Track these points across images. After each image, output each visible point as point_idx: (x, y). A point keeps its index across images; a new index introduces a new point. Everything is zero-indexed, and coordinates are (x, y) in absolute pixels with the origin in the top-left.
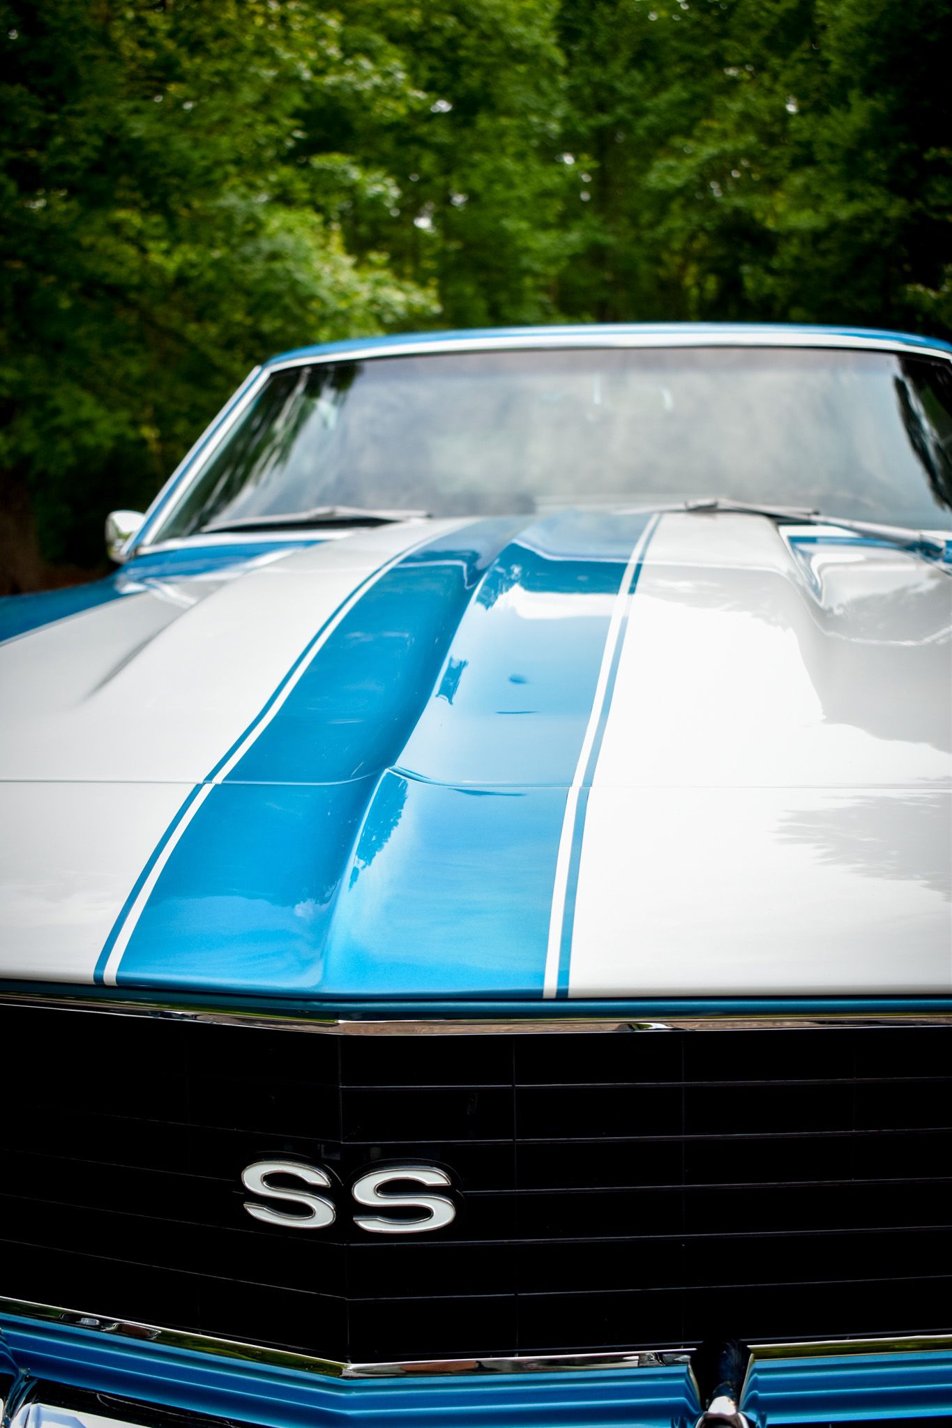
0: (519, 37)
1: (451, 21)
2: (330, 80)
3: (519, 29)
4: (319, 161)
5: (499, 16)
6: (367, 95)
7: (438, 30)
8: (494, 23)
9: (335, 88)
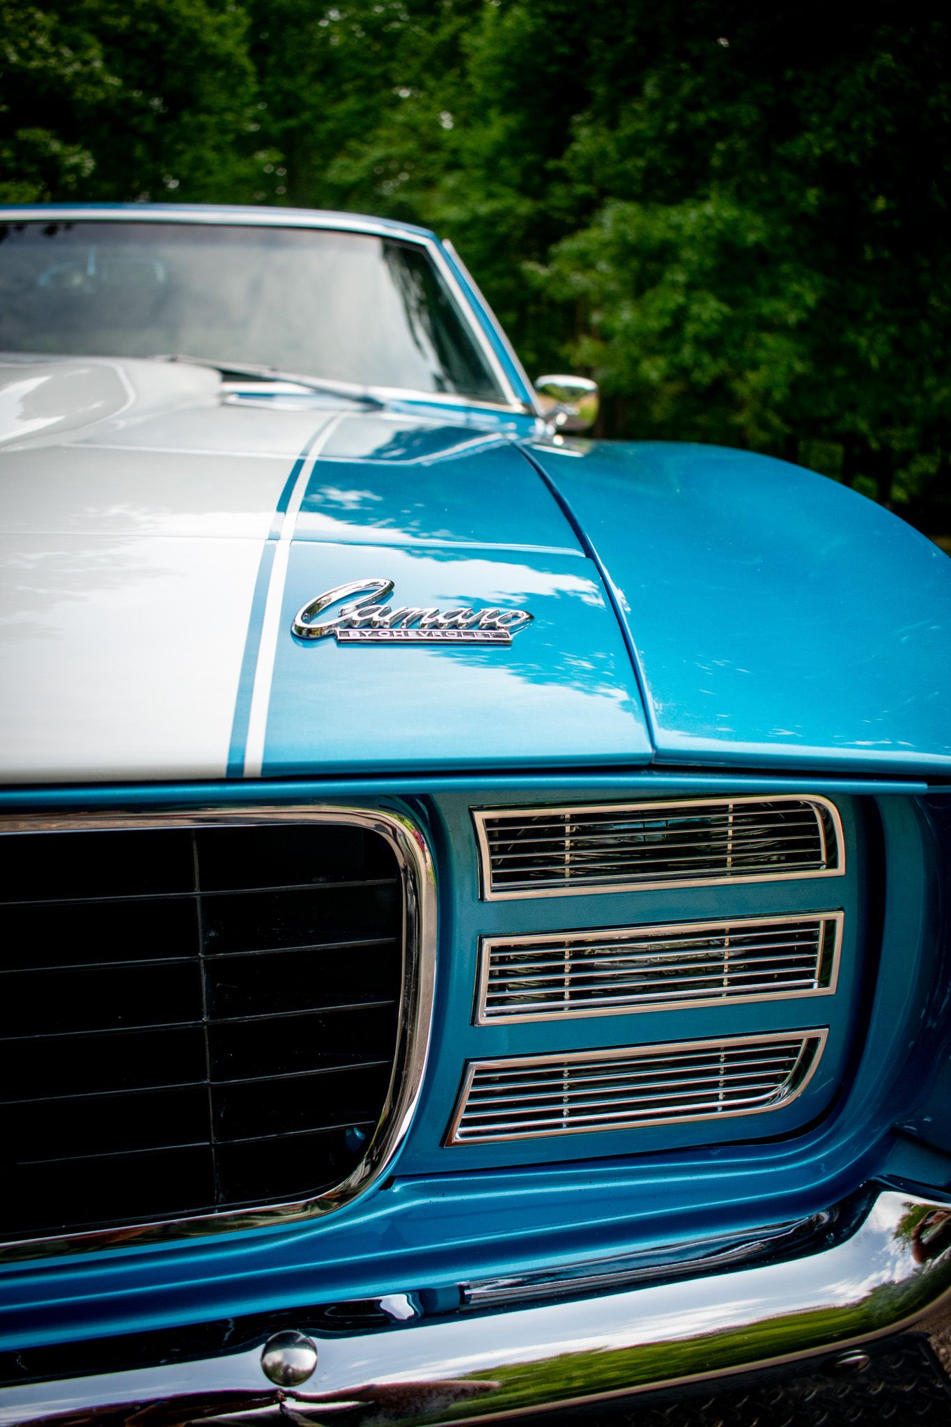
0: (214, 45)
1: (154, 27)
2: (35, 64)
3: (214, 38)
5: (196, 26)
6: (67, 79)
7: (144, 34)
8: (193, 33)
9: (40, 71)
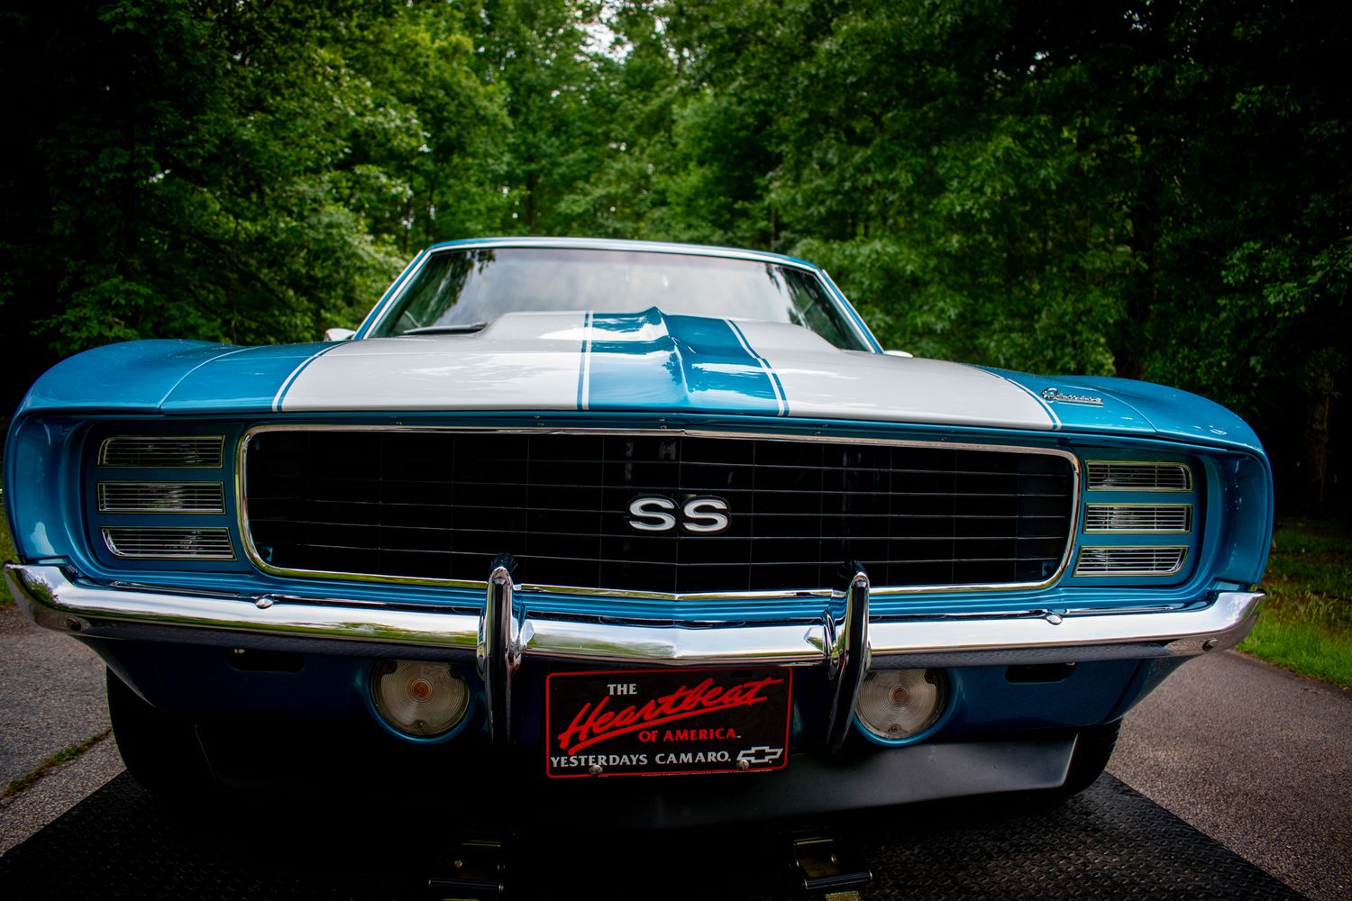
0: (485, 108)
1: (441, 93)
2: (368, 119)
3: (485, 103)
4: (359, 170)
5: (472, 94)
6: (392, 132)
7: (432, 98)
8: (469, 98)
9: (371, 125)
